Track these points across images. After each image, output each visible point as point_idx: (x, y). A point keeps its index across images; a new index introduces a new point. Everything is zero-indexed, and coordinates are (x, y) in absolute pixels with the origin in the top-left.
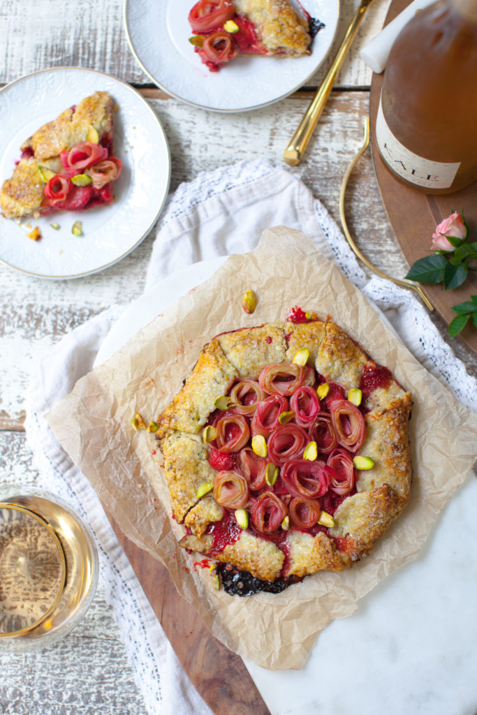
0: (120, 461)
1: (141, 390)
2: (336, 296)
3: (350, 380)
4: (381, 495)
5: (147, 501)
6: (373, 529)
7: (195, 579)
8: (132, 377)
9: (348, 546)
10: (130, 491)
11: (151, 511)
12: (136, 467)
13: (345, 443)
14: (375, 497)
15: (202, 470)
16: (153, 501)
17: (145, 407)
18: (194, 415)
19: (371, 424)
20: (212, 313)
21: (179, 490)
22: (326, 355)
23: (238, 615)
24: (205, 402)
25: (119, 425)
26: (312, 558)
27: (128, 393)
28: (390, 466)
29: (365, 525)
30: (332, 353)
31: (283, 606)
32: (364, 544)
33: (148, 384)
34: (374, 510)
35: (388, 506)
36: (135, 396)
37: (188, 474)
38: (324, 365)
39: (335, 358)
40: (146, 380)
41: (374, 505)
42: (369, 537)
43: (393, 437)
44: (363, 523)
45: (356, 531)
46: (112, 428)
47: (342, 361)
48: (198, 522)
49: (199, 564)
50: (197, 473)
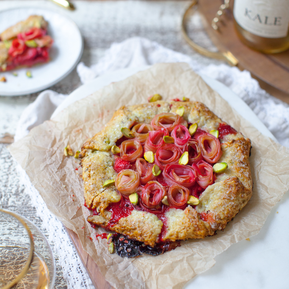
0: (53, 172)
1: (73, 134)
2: (201, 92)
3: (211, 127)
4: (233, 181)
5: (68, 196)
6: (227, 208)
7: (96, 245)
8: (68, 124)
9: (209, 218)
10: (57, 188)
11: (70, 201)
12: (63, 176)
13: (207, 158)
14: (228, 183)
15: (108, 172)
16: (72, 196)
17: (74, 144)
18: (106, 140)
19: (225, 149)
20: (123, 97)
21: (91, 183)
22: (195, 112)
23: (126, 270)
24: (114, 133)
25: (56, 152)
26: (183, 223)
27: (64, 134)
28: (238, 171)
29: (221, 205)
30: (199, 111)
31: (160, 265)
32: (220, 219)
33: (78, 131)
34: (228, 193)
35: (238, 190)
36: (68, 137)
37: (98, 173)
38: (194, 118)
39: (201, 114)
40: (77, 129)
41: (227, 190)
42: (224, 214)
43: (240, 158)
44: (220, 203)
45: (215, 209)
46: (51, 152)
47: (206, 117)
48: (102, 200)
49: (100, 235)
50: (105, 173)
